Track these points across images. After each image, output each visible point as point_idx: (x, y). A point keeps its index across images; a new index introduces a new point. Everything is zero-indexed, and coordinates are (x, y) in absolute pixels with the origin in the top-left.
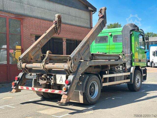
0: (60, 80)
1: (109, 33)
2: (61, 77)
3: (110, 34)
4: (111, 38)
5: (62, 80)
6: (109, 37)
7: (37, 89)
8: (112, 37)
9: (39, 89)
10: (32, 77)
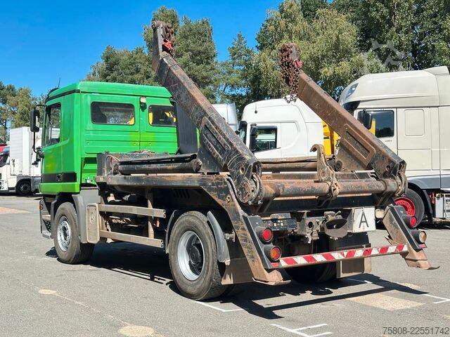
0: (361, 222)
1: (142, 96)
2: (363, 214)
3: (143, 100)
4: (143, 111)
5: (366, 221)
7: (340, 254)
9: (345, 253)
10: (282, 224)
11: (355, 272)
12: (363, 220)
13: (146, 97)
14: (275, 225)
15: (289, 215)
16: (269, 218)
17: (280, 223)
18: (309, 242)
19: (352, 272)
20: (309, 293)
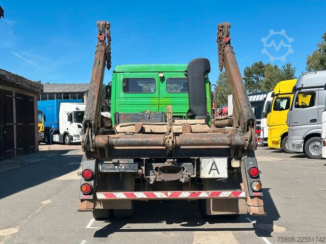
0: (211, 169)
1: (160, 72)
2: (214, 163)
3: (161, 75)
4: (162, 82)
5: (217, 169)
6: (157, 80)
7: (163, 194)
8: (165, 82)
10: (123, 167)
11: (227, 211)
12: (214, 167)
13: (163, 72)
14: (116, 167)
15: (132, 161)
16: (111, 162)
17: (121, 166)
18: (152, 183)
19: (224, 211)
20: (165, 222)
